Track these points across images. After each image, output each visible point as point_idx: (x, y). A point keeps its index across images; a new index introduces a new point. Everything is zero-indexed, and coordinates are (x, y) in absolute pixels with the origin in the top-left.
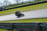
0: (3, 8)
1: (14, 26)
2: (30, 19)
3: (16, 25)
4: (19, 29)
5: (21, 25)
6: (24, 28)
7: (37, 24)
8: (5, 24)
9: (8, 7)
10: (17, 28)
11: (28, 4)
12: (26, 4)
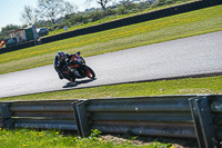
0: (38, 30)
1: (93, 113)
2: (167, 79)
3: (100, 108)
4: (118, 126)
5: (126, 108)
6: (139, 124)
7: (199, 102)
8: (48, 108)
9: (62, 27)
10: (108, 126)
11: (153, 10)
12: (146, 12)
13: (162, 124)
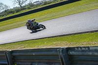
2: (48, 38)
4: (26, 62)
5: (29, 54)
7: (62, 51)
10: (21, 62)
11: (42, 7)
12: (39, 8)
13: (46, 61)
